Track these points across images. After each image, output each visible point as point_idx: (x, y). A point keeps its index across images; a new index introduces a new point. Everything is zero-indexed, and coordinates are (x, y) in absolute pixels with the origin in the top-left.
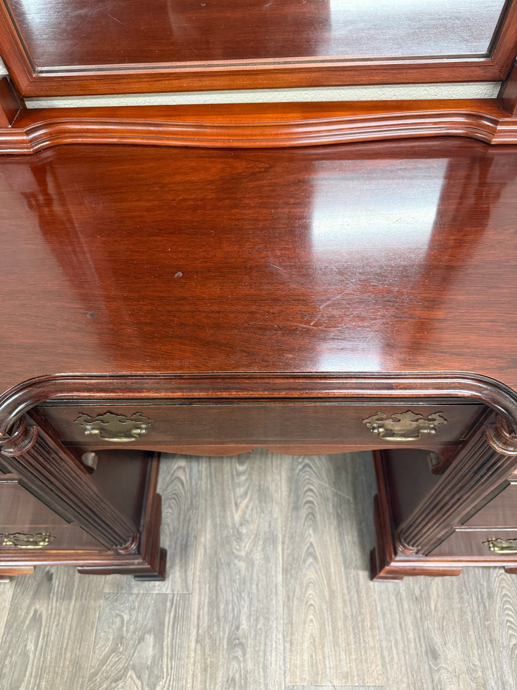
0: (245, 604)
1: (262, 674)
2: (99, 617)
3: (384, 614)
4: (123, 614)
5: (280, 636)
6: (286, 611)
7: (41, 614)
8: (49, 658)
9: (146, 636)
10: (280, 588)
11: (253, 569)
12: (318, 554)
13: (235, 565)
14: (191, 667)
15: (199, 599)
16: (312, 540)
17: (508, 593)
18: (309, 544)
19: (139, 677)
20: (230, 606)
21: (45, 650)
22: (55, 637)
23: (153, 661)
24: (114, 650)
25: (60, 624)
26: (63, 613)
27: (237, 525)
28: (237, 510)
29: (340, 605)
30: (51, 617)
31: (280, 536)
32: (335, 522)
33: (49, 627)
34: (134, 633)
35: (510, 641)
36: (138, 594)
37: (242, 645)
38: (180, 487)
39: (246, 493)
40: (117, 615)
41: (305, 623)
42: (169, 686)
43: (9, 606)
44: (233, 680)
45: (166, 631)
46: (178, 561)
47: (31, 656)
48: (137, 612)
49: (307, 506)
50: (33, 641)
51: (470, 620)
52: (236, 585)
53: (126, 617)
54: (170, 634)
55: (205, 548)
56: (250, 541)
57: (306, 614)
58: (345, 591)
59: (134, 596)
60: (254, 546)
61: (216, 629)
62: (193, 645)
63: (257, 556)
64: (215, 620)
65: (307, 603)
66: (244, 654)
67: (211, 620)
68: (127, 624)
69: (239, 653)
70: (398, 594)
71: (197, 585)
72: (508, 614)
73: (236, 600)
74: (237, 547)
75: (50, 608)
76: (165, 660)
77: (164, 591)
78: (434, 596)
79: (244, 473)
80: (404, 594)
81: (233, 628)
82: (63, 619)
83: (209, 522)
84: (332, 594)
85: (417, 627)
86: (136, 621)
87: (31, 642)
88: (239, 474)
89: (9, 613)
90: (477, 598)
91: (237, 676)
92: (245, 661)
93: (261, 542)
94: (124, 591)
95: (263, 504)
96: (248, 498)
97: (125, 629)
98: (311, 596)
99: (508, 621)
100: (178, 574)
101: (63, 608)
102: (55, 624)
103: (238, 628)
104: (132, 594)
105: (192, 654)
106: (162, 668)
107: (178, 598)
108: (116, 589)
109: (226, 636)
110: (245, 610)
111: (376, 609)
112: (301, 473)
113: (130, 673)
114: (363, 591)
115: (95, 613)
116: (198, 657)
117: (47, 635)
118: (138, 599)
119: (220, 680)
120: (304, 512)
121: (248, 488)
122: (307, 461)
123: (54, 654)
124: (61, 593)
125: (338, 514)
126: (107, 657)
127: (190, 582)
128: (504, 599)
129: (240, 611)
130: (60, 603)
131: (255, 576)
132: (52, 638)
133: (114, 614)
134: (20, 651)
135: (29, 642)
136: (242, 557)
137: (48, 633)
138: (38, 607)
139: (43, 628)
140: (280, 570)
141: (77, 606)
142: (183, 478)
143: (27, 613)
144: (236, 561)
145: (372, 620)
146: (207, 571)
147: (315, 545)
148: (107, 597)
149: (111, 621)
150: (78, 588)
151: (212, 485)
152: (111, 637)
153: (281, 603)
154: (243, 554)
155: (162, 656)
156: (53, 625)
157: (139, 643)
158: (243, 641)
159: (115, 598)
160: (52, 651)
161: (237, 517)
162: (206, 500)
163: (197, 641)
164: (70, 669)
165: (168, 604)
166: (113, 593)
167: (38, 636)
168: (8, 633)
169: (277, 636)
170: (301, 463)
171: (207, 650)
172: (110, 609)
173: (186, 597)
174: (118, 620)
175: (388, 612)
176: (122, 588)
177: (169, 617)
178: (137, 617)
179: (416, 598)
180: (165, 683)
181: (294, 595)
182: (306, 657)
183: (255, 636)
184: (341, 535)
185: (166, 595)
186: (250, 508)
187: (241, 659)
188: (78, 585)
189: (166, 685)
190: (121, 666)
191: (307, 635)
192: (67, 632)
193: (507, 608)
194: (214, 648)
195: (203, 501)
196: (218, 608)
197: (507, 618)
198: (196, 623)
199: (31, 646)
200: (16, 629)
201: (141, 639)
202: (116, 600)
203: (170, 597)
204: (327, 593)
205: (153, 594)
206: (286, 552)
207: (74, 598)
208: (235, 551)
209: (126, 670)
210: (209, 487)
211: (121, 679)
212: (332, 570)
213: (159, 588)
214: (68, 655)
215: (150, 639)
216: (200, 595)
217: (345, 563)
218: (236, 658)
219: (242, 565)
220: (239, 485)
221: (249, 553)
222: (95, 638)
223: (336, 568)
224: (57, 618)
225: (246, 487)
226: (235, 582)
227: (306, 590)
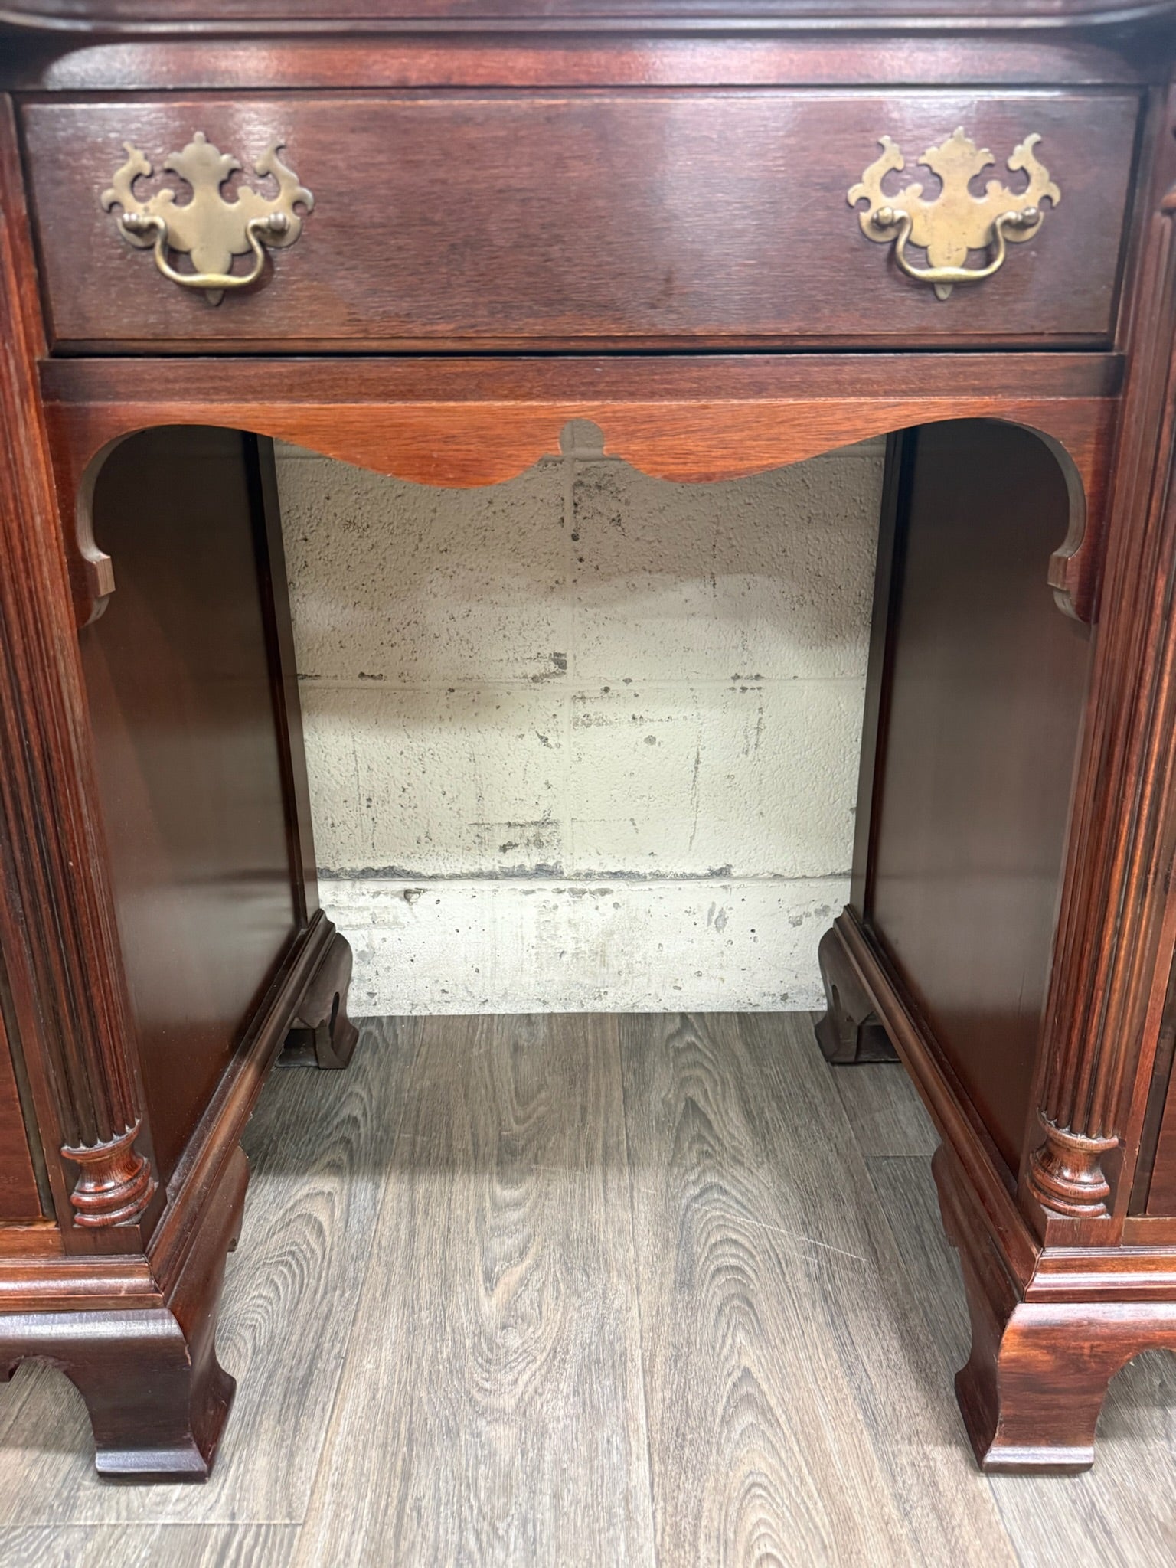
0: (510, 1559)
10: (643, 1502)
11: (542, 1447)
12: (773, 1402)
13: (476, 1434)
16: (746, 1362)
18: (737, 1374)
27: (492, 1326)
28: (490, 1289)
31: (637, 1354)
32: (820, 1315)
36: (94, 1529)
38: (312, 1237)
39: (523, 1252)
46: (268, 1423)
49: (722, 1278)
52: (477, 1498)
55: (374, 1387)
56: (534, 1367)
58: (891, 1510)
59: (77, 1535)
60: (545, 1380)
65: (748, 1553)
70: (1091, 1516)
71: (327, 1498)
73: (472, 1544)
74: (488, 1385)
77: (197, 1515)
79: (518, 1204)
80: (1113, 1520)
83: (394, 1320)
84: (845, 1523)
88: (498, 1207)
93: (571, 1370)
94: (42, 1521)
95: (580, 1275)
96: (528, 1262)
98: (763, 1529)
100: (261, 1463)
104: (68, 1529)
107: (249, 1540)
112: (695, 1206)
114: (959, 1509)
118: (90, 1545)
120: (713, 1293)
121: (529, 1238)
122: (711, 1178)
125: (825, 1296)
127: (302, 1485)
131: (546, 1466)
136: (502, 1411)
140: (640, 1446)
142: (323, 1218)
144: (481, 1424)
146: (374, 1453)
147: (759, 1376)
151: (412, 1233)
153: (649, 1554)
154: (507, 1402)
161: (491, 1307)
162: (389, 1266)
170: (694, 1183)
173: (278, 1537)
176: (35, 1510)
181: (697, 1526)
184: (844, 1345)
185: (203, 1529)
186: (534, 1285)
195: (381, 1271)
203: (217, 1535)
204: (821, 1519)
205: (152, 1525)
206: (659, 1396)
208: (479, 1396)
210: (403, 1236)
212: (830, 1444)
213: (180, 1507)
216: (335, 1528)
217: (872, 1422)
219: (502, 1437)
220: (500, 1231)
221: (528, 1402)
223: (842, 1439)
225: (521, 1237)
226: (472, 1486)
227: (742, 1511)
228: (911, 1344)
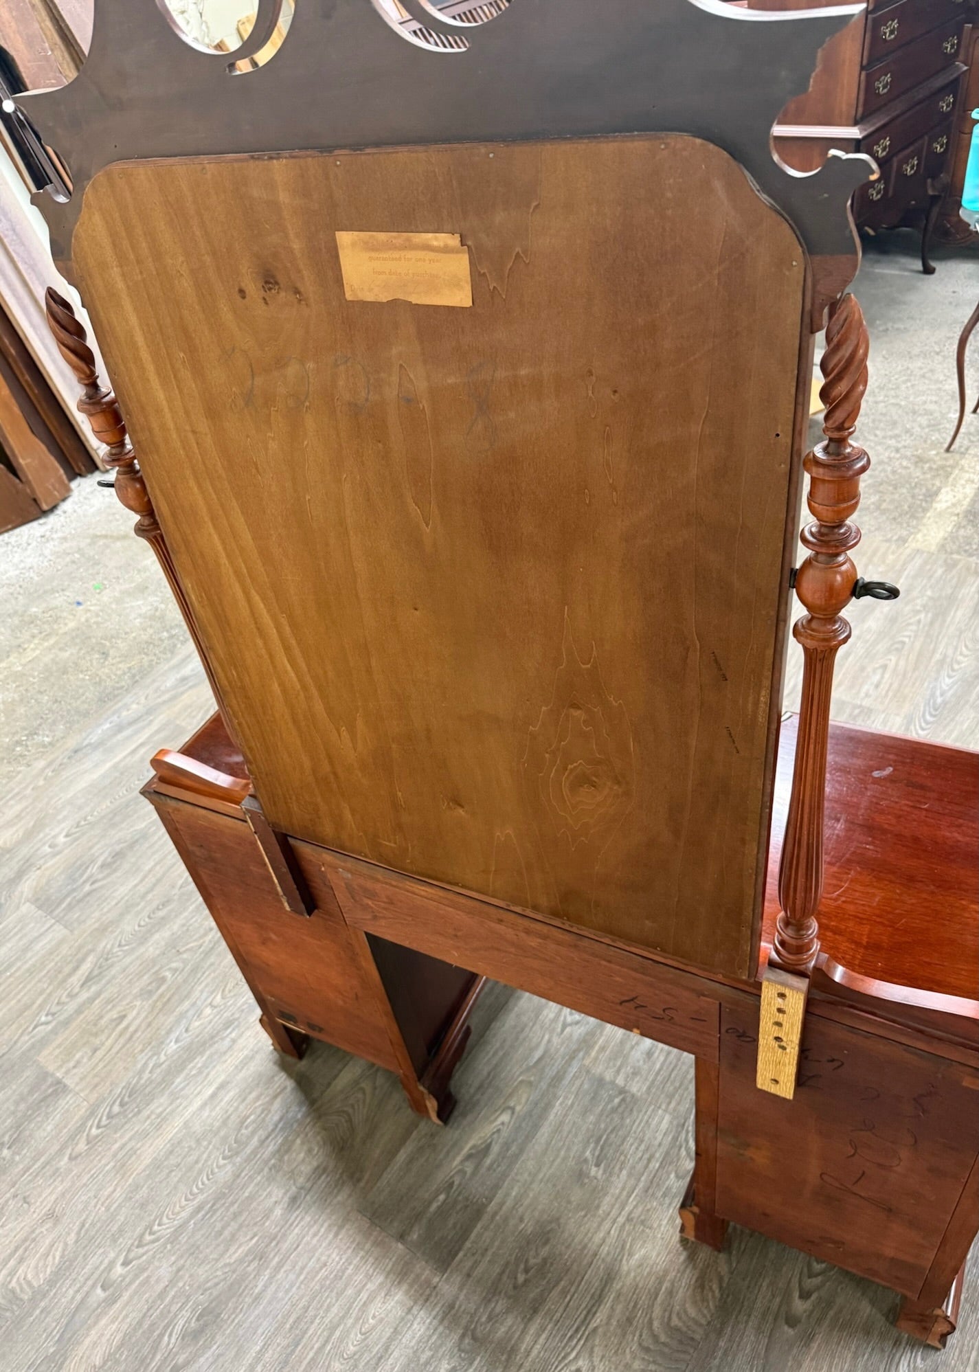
1: (458, 1303)
3: (303, 1269)
6: (392, 1347)
17: (183, 1199)
29: (335, 1310)
35: (225, 1165)
41: (381, 1320)
51: (236, 1205)
57: (374, 1328)
72: (203, 1184)
78: (245, 1248)
85: (284, 1235)
90: (212, 1216)
99: (208, 1179)
111: (305, 1278)
119: (503, 1329)
128: (191, 1197)
145: (318, 1273)
153: (391, 1361)
175: (297, 1268)
179: (260, 1259)
181: (371, 1359)
189: (562, 1365)
193: (198, 1189)
197: (206, 1182)
227: (355, 1354)
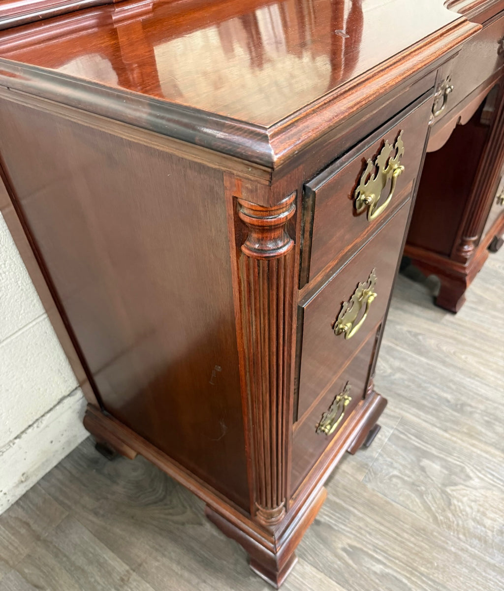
0: (432, 388)
1: (490, 403)
2: (383, 494)
4: (391, 474)
5: (468, 380)
6: (452, 368)
7: (350, 546)
8: (399, 554)
9: (422, 464)
10: (431, 363)
11: (406, 371)
12: (418, 332)
13: (395, 379)
14: (465, 445)
15: (411, 415)
16: (405, 329)
18: (407, 333)
19: (455, 484)
20: (428, 398)
21: (389, 555)
22: (381, 541)
23: (446, 468)
24: (421, 495)
25: (371, 531)
26: (361, 524)
29: (463, 339)
30: (359, 538)
33: (367, 542)
34: (414, 472)
36: (380, 455)
37: (463, 405)
40: (390, 478)
41: (465, 362)
42: (473, 466)
43: (322, 574)
44: (487, 422)
45: (425, 448)
47: (387, 571)
48: (396, 462)
50: (374, 563)
52: (413, 386)
53: (396, 473)
54: (429, 446)
57: (460, 358)
58: (455, 331)
59: (380, 458)
61: (441, 414)
62: (446, 435)
63: (397, 363)
64: (434, 412)
65: (451, 354)
66: (470, 406)
67: (433, 415)
68: (402, 474)
69: (469, 409)
71: (397, 410)
73: (425, 392)
74: (382, 372)
75: (348, 534)
76: (449, 459)
77: (388, 435)
80: (474, 306)
81: (447, 404)
82: (367, 526)
84: (453, 338)
86: (404, 466)
87: (374, 566)
89: (330, 578)
91: (486, 418)
92: (476, 408)
93: (388, 357)
94: (370, 464)
97: (406, 478)
98: (448, 349)
101: (355, 522)
102: (368, 536)
103: (448, 401)
104: (377, 459)
105: (454, 439)
106: (455, 464)
107: (401, 427)
108: (364, 470)
109: (450, 411)
110: (437, 390)
113: (448, 490)
114: (460, 322)
115: (378, 496)
116: (459, 436)
117: (376, 548)
118: (385, 456)
119: (483, 430)
123: (397, 548)
124: (339, 518)
126: (424, 503)
129: (436, 394)
130: (349, 524)
131: (412, 372)
132: (380, 543)
133: (388, 481)
134: (377, 581)
135: (374, 569)
136: (392, 373)
137: (374, 546)
138: (340, 546)
139: (365, 549)
140: (417, 356)
141: (361, 509)
143: (340, 558)
144: (393, 378)
145: (482, 328)
147: (410, 330)
148: (367, 480)
149: (392, 486)
150: (345, 501)
152: (407, 492)
153: (443, 368)
154: (389, 371)
155: (446, 461)
156: (367, 538)
157: (425, 472)
158: (460, 402)
159: (372, 474)
160: (394, 549)
163: (446, 431)
164: (420, 539)
165: (402, 436)
166: (367, 473)
167: (372, 557)
168: (351, 586)
169: (467, 381)
171: (455, 427)
172: (381, 482)
173: (403, 422)
174: (394, 480)
175: (481, 319)
176: (367, 465)
177: (414, 440)
178: (401, 464)
179: (479, 302)
180: (469, 467)
182: (491, 373)
183: (460, 393)
184: (412, 314)
185: (393, 434)
187: (473, 410)
188: (341, 499)
190: (438, 495)
191: (475, 364)
192: (382, 528)
194: (456, 422)
196: (424, 406)
198: (429, 425)
199: (378, 568)
200: (351, 576)
201: (423, 469)
202: (375, 474)
203: (396, 432)
204: (450, 341)
205: (386, 443)
206: (404, 347)
207: (352, 509)
209: (443, 492)
211: (450, 500)
212: (435, 330)
213: (384, 436)
214: (405, 535)
215: (425, 462)
216: (407, 412)
217: (434, 321)
218: (471, 413)
219: (398, 375)
221: (391, 367)
222: (401, 505)
223: (435, 328)
224: (363, 532)
226: (409, 386)
227: (442, 350)
228: (419, 304)
